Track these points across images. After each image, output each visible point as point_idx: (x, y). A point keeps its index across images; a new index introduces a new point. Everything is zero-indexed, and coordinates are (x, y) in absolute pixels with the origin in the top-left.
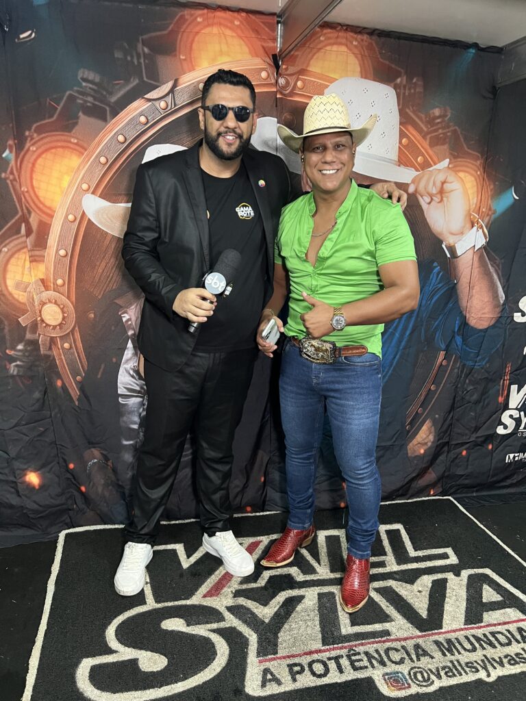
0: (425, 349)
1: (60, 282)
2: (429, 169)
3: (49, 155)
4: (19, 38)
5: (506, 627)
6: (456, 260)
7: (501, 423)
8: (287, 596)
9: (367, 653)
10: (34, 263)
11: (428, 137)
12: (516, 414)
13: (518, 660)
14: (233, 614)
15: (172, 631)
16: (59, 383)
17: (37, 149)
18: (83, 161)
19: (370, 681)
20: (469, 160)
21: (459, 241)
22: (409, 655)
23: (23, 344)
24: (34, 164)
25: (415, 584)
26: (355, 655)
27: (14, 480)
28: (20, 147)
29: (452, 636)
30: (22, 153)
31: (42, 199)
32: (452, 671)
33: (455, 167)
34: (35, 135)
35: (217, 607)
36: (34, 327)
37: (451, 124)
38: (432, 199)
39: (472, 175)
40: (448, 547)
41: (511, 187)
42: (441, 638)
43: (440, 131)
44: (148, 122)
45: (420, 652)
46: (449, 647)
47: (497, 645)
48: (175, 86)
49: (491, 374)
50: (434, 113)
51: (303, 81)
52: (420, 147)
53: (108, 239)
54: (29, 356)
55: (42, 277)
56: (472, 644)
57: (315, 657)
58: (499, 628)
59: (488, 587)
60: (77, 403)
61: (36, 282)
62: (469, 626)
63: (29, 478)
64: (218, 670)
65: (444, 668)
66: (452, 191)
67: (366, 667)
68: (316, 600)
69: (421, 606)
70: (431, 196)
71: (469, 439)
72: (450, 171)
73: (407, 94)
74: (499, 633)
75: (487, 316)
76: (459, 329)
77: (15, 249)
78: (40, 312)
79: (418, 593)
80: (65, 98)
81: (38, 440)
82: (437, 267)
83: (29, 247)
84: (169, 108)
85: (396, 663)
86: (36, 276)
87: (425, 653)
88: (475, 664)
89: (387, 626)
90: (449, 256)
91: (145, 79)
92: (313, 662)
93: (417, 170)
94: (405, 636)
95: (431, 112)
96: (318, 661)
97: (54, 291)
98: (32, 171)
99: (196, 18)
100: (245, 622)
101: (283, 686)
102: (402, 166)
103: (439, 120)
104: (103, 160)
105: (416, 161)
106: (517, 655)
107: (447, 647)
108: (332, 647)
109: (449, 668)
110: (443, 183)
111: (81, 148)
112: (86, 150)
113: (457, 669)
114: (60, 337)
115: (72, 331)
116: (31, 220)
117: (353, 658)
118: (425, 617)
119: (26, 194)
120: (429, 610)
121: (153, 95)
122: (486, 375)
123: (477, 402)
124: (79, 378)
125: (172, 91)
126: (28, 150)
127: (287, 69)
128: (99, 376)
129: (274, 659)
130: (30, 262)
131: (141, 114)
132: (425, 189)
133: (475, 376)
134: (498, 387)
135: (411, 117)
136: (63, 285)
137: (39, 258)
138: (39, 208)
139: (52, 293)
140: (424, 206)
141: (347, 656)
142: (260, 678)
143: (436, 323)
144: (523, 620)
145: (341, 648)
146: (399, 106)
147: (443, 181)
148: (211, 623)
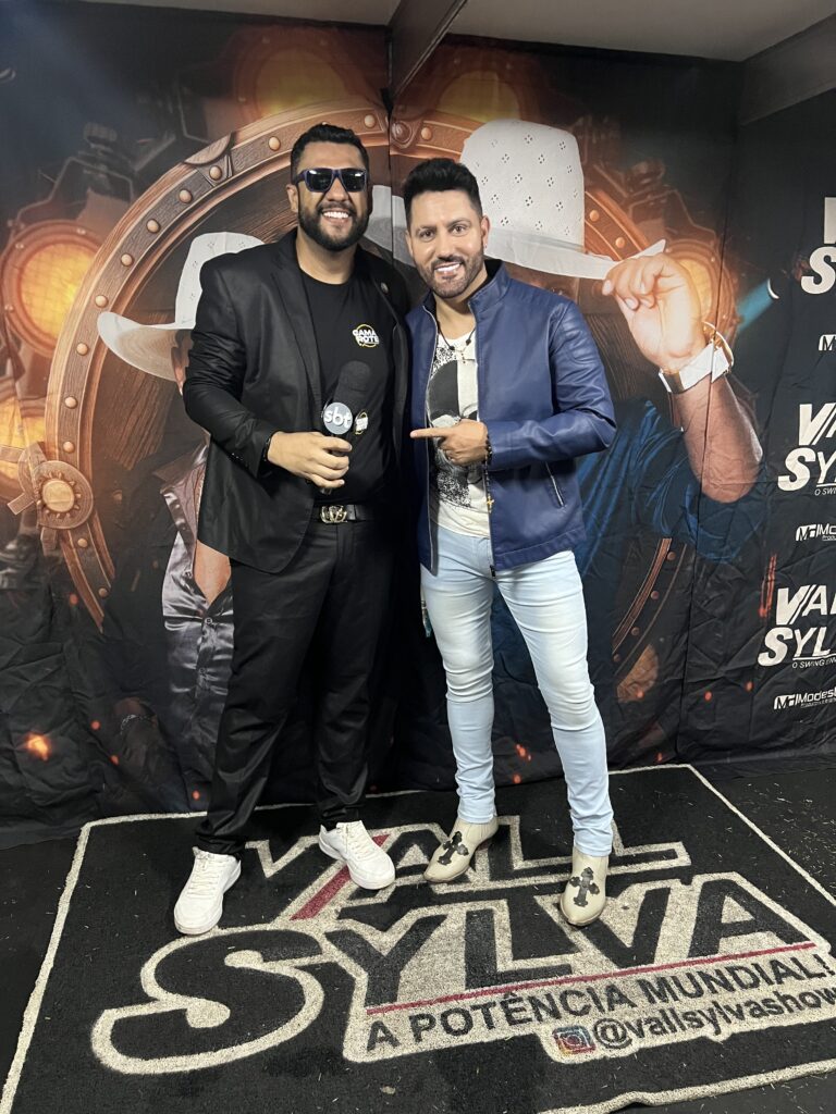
0: (638, 535)
1: (68, 446)
2: (634, 257)
3: (44, 255)
5: (753, 959)
6: (680, 396)
7: (765, 649)
8: (420, 917)
9: (532, 999)
10: (28, 419)
11: (631, 207)
12: (787, 634)
13: (766, 1009)
14: (335, 943)
15: (241, 970)
16: (73, 599)
17: (26, 246)
18: (96, 263)
19: (532, 1041)
20: (696, 241)
21: (685, 365)
22: (596, 1000)
23: (15, 541)
24: (22, 270)
25: (620, 897)
26: (514, 1001)
27: (10, 747)
29: (667, 974)
30: (5, 254)
31: (36, 322)
32: (660, 1024)
33: (673, 252)
34: (22, 226)
35: (312, 934)
36: (32, 515)
37: (666, 186)
38: (640, 303)
39: (702, 263)
40: (677, 841)
41: (765, 280)
42: (649, 977)
43: (649, 197)
44: (192, 200)
45: (616, 997)
46: (662, 989)
47: (736, 986)
48: (232, 143)
49: (747, 571)
50: (638, 170)
51: (431, 128)
52: (618, 222)
53: (140, 378)
54: (24, 560)
55: (41, 439)
56: (696, 985)
57: (454, 1004)
58: (740, 962)
59: (732, 901)
61: (32, 447)
62: (697, 959)
63: (33, 745)
64: (305, 1025)
65: (649, 1021)
66: (672, 289)
67: (530, 1020)
68: (462, 923)
69: (625, 929)
70: (639, 298)
71: (715, 674)
72: (667, 259)
73: (594, 141)
74: (741, 968)
75: (736, 482)
76: (692, 502)
78: (40, 492)
79: (623, 911)
80: (63, 167)
81: (43, 687)
82: (650, 408)
83: (19, 396)
84: (225, 176)
85: (575, 1013)
86: (31, 438)
87: (623, 999)
88: (699, 1015)
89: (569, 958)
90: (669, 390)
91: (186, 134)
92: (450, 1012)
93: (615, 259)
94: (595, 973)
95: (634, 168)
96: (457, 1011)
97: (61, 459)
98: (20, 279)
99: (260, 39)
100: (351, 955)
101: (400, 1047)
102: (591, 253)
103: (646, 181)
104: (126, 259)
105: (614, 246)
106: (766, 1001)
107: (657, 989)
108: (479, 990)
109: (657, 1020)
110: (657, 277)
111: (93, 243)
112: (99, 245)
113: (668, 1022)
114: (73, 530)
115: (90, 520)
116: (21, 354)
117: (511, 1006)
118: (628, 946)
119: (12, 315)
120: (636, 935)
121: (200, 157)
122: (739, 575)
123: (725, 617)
124: (102, 591)
125: (227, 151)
126: (13, 247)
127: (404, 111)
128: (133, 589)
129: (391, 1009)
130: (22, 417)
131: (182, 187)
132: (629, 287)
133: (721, 576)
134: (758, 593)
135: (603, 177)
136: (74, 451)
137: (36, 412)
138: (32, 336)
139: (57, 464)
140: (628, 314)
141: (502, 1003)
142: (367, 1036)
143: (653, 495)
144: (781, 950)
145: (494, 992)
146: (581, 160)
147: (657, 274)
148: (301, 956)
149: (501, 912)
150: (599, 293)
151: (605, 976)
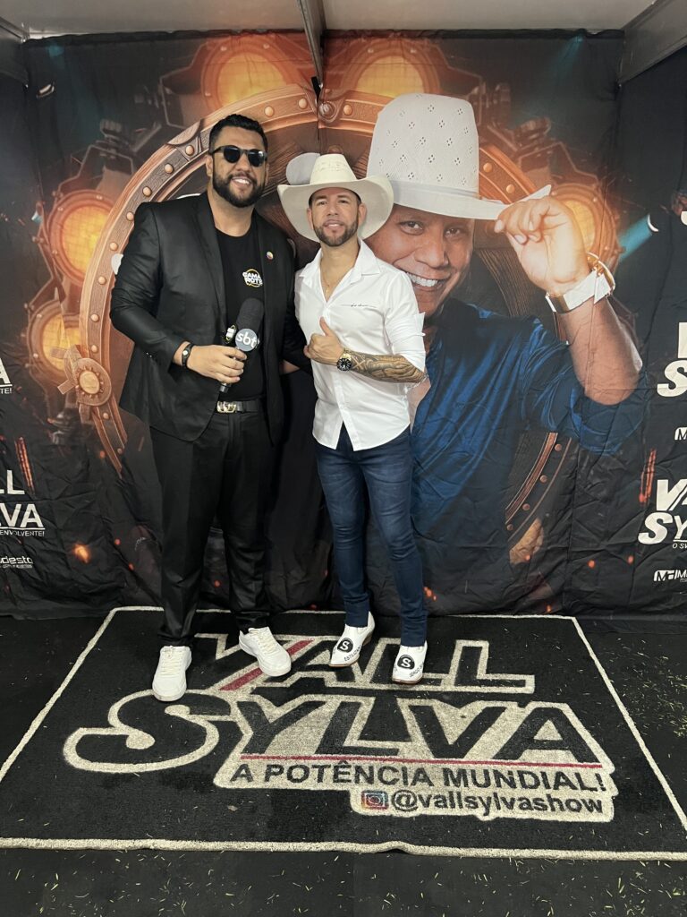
0: (527, 429)
1: (94, 348)
2: (523, 200)
3: (75, 215)
4: (39, 94)
6: (566, 314)
7: (645, 530)
8: (307, 700)
9: (359, 769)
10: (69, 329)
11: (520, 159)
13: (533, 805)
14: (241, 709)
15: (173, 716)
16: (102, 454)
17: (64, 209)
18: (110, 219)
19: (346, 795)
20: (579, 185)
21: (569, 290)
22: (405, 776)
23: (63, 413)
24: (62, 226)
25: (463, 708)
26: (344, 767)
27: (64, 551)
28: (48, 208)
29: (468, 767)
30: (51, 215)
31: (72, 262)
32: (444, 800)
33: (558, 195)
34: (62, 195)
35: (229, 701)
36: (73, 396)
37: (552, 139)
38: (528, 238)
39: (584, 203)
40: (532, 674)
41: (645, 215)
42: (454, 768)
43: (537, 149)
44: (173, 171)
45: (421, 776)
46: (459, 777)
47: (519, 785)
48: (201, 128)
49: (627, 463)
50: (526, 127)
51: (352, 105)
52: (509, 173)
54: (68, 426)
55: (77, 343)
56: (488, 779)
57: (302, 762)
58: (533, 769)
59: (551, 724)
60: (121, 477)
61: (72, 348)
62: (499, 761)
63: (78, 551)
64: (198, 758)
65: (437, 797)
66: (557, 226)
67: (349, 781)
68: (334, 709)
69: (453, 732)
70: (527, 235)
71: (598, 546)
72: (553, 201)
73: (487, 106)
74: (530, 773)
75: (617, 387)
76: (576, 405)
77: (50, 315)
78: (78, 379)
79: (460, 718)
80: (88, 152)
81: (84, 513)
82: (538, 324)
83: (63, 312)
84: (196, 153)
85: (385, 783)
86: (71, 342)
87: (427, 779)
88: (478, 800)
89: (400, 745)
90: (554, 310)
91: (168, 123)
92: (296, 766)
93: (505, 202)
94: (414, 758)
95: (522, 126)
96: (301, 767)
97: (90, 357)
98: (61, 232)
99: (219, 48)
100: (248, 719)
101: (253, 783)
102: (484, 198)
103: (534, 136)
105: (505, 191)
106: (537, 800)
107: (456, 777)
108: (324, 755)
109: (444, 798)
110: (543, 217)
111: (107, 205)
112: (112, 206)
113: (452, 801)
114: (100, 407)
115: (110, 400)
116: (63, 284)
117: (341, 770)
118: (450, 743)
119: (57, 258)
120: (461, 738)
121: (178, 139)
122: (621, 465)
123: (607, 500)
124: (120, 450)
125: (198, 134)
126: (56, 210)
127: (330, 93)
128: (140, 450)
129: (258, 757)
130: (66, 327)
131: (166, 162)
132: (518, 226)
133: (603, 465)
134: (637, 481)
135: (495, 136)
136: (98, 352)
137: (73, 324)
138: (70, 272)
139: (88, 360)
140: (518, 248)
141: (335, 767)
142: (234, 772)
143: (542, 396)
144: (571, 765)
145: (333, 758)
146: (476, 123)
147: (543, 214)
148: (215, 714)
149: (367, 705)
150: (492, 232)
151: (420, 761)
